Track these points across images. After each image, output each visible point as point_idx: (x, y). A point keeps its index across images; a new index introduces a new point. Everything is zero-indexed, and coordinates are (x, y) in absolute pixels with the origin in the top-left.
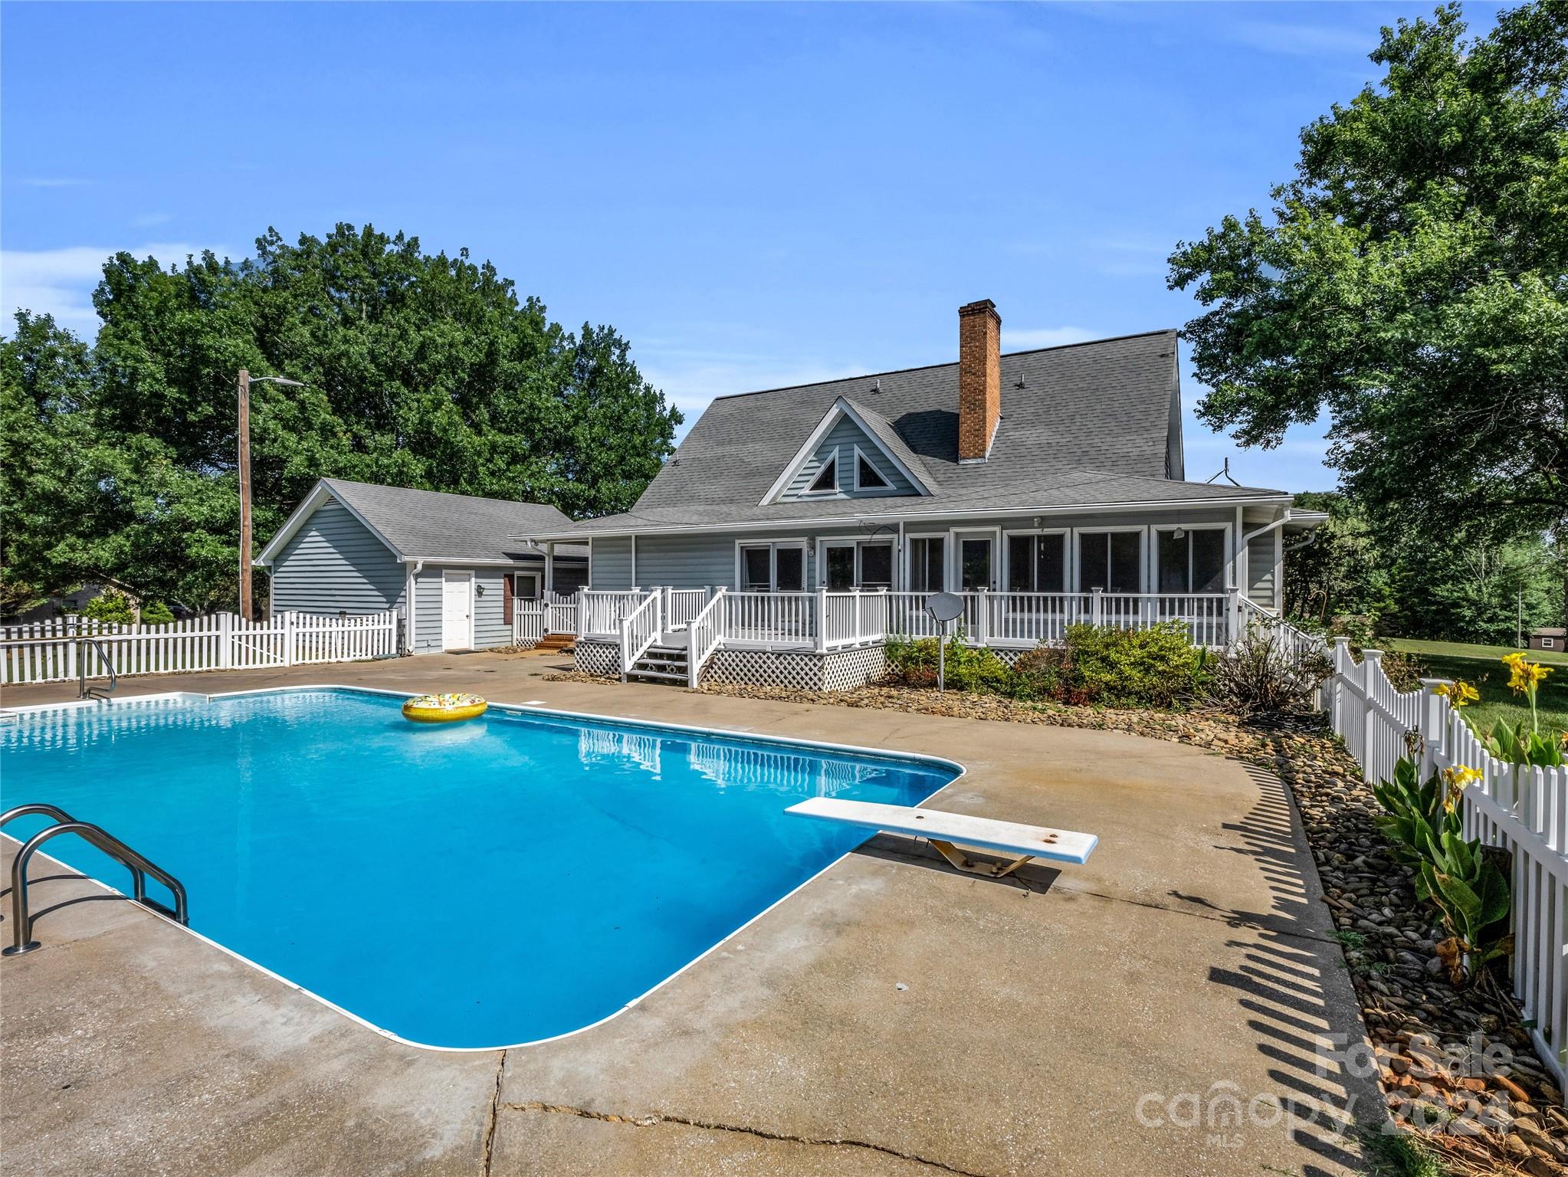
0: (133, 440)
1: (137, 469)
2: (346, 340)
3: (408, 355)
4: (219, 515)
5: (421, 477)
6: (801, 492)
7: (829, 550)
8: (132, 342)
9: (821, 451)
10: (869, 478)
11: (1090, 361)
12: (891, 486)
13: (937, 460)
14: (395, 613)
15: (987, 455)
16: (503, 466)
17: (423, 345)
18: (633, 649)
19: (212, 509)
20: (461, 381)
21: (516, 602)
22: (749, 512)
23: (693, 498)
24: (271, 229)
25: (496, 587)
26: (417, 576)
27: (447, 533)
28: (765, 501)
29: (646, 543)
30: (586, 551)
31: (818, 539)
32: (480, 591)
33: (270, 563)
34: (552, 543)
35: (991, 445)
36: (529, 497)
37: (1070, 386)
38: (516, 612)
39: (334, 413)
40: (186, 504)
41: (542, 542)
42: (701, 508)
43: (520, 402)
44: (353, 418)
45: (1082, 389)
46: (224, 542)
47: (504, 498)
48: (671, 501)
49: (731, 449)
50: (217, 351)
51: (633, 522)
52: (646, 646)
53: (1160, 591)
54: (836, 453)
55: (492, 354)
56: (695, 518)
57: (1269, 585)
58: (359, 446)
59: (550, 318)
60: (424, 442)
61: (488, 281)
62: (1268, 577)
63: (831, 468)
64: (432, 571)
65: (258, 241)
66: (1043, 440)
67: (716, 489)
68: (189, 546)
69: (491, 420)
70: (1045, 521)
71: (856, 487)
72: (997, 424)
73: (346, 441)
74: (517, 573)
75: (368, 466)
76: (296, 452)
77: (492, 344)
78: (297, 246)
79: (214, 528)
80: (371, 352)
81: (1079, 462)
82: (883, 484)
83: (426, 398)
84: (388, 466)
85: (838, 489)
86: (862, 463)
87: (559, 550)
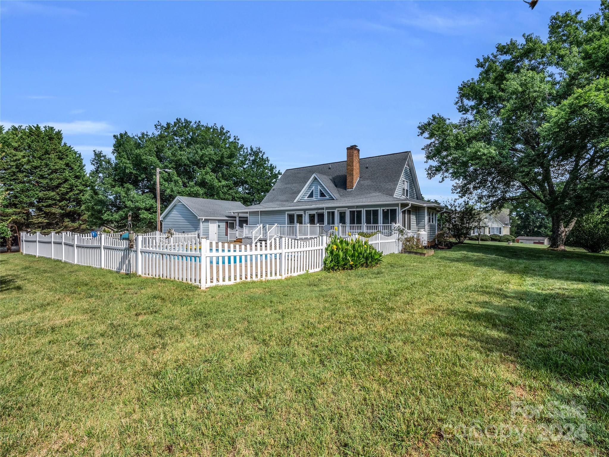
0: (125, 185)
1: (126, 194)
2: (181, 155)
3: (198, 158)
4: (148, 206)
5: (203, 194)
6: (305, 199)
7: (309, 214)
8: (124, 158)
9: (310, 187)
10: (322, 195)
11: (386, 160)
12: (328, 197)
13: (341, 189)
14: (197, 232)
15: (354, 188)
16: (226, 191)
17: (202, 155)
18: (255, 239)
19: (146, 204)
20: (213, 165)
21: (229, 229)
22: (290, 204)
23: (277, 200)
24: (158, 122)
25: (223, 225)
26: (203, 222)
27: (210, 211)
28: (295, 201)
29: (263, 213)
30: (248, 215)
31: (306, 211)
32: (219, 226)
33: (162, 219)
34: (238, 213)
35: (355, 185)
36: (234, 199)
37: (379, 168)
38: (229, 232)
39: (178, 177)
40: (140, 203)
41: (236, 213)
42: (279, 203)
43: (230, 171)
44: (183, 177)
45: (382, 169)
46: (149, 213)
47: (225, 200)
48: (271, 201)
49: (289, 186)
50: (146, 160)
51: (260, 207)
52: (258, 238)
53: (383, 224)
54: (314, 188)
55: (222, 157)
56: (276, 206)
57: (424, 223)
58: (185, 185)
59: (240, 143)
60: (203, 184)
61: (221, 132)
62: (423, 221)
63: (312, 192)
64: (207, 221)
65: (155, 125)
66: (369, 184)
67: (283, 197)
68: (140, 214)
69: (222, 176)
70: (357, 207)
71: (319, 197)
72: (358, 179)
73: (181, 183)
74: (229, 222)
75: (187, 191)
76: (168, 188)
77: (222, 154)
78: (165, 126)
79: (147, 209)
80: (188, 158)
81: (375, 190)
82: (326, 196)
83: (203, 172)
84: (193, 191)
85: (314, 198)
86: (321, 191)
87: (240, 215)
